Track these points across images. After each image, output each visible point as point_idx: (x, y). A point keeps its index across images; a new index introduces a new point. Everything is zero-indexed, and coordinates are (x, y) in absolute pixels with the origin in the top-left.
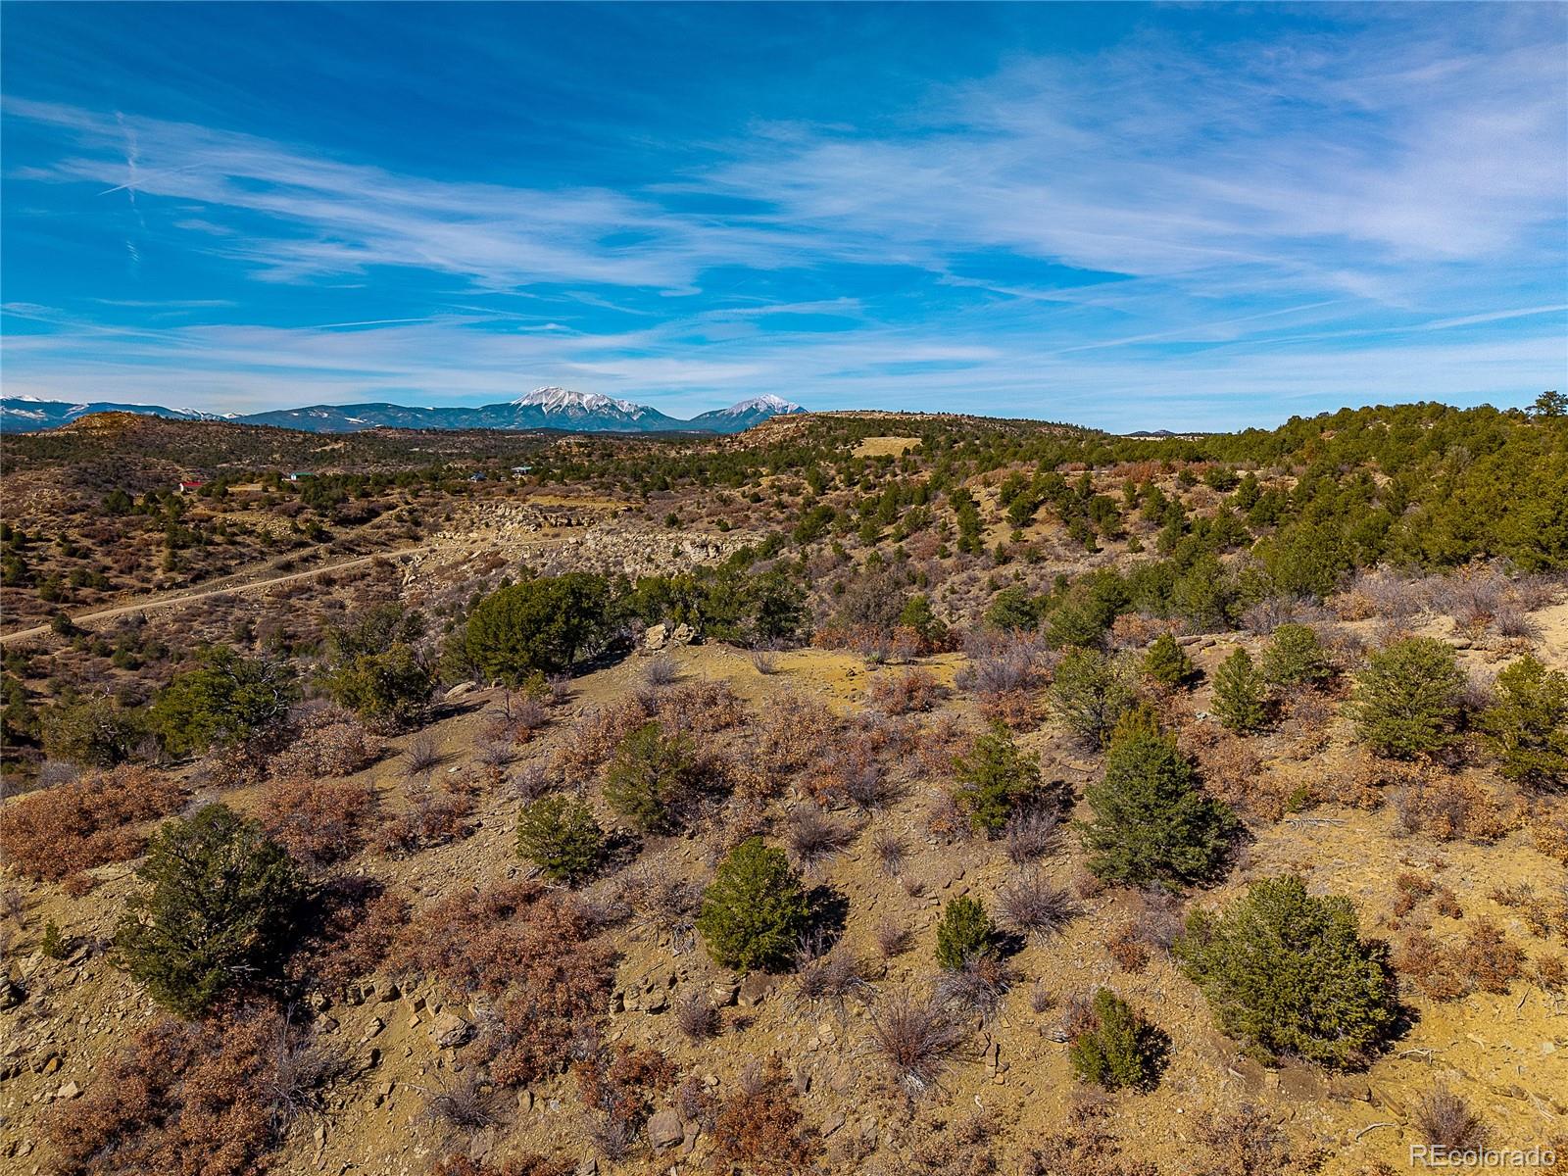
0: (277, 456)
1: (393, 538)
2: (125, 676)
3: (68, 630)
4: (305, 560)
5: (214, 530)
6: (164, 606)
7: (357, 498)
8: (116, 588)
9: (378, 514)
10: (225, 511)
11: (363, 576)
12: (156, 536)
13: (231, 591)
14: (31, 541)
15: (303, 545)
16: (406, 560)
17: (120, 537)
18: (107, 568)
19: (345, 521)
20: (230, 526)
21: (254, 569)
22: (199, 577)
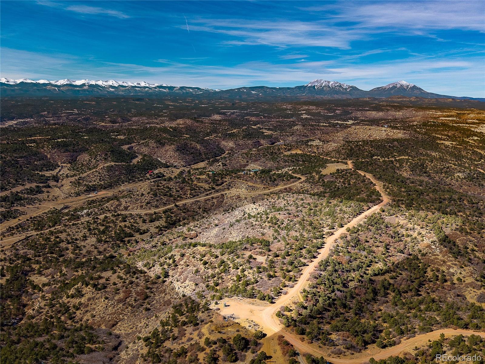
1: (225, 189)
2: (183, 214)
3: (176, 206)
4: (210, 193)
5: (197, 187)
6: (189, 201)
8: (182, 198)
9: (223, 183)
10: (199, 183)
11: (218, 197)
12: (189, 188)
13: (198, 199)
14: (171, 189)
15: (210, 190)
16: (226, 194)
17: (183, 188)
18: (181, 194)
19: (217, 185)
20: (199, 186)
21: (202, 195)
22: (194, 196)
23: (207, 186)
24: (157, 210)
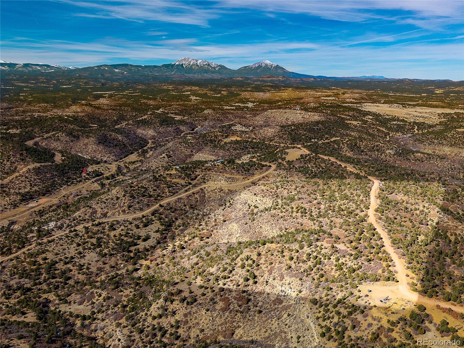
1: (201, 183)
2: (173, 214)
3: (161, 206)
4: (189, 189)
5: (173, 184)
6: (171, 200)
8: (163, 197)
9: (197, 177)
10: (173, 179)
11: (199, 192)
12: (164, 185)
13: (180, 196)
14: (147, 188)
15: (187, 186)
16: (205, 188)
17: (159, 186)
18: (160, 193)
19: (192, 180)
20: (175, 182)
21: (181, 191)
22: (174, 194)
23: (183, 182)
24: (144, 213)
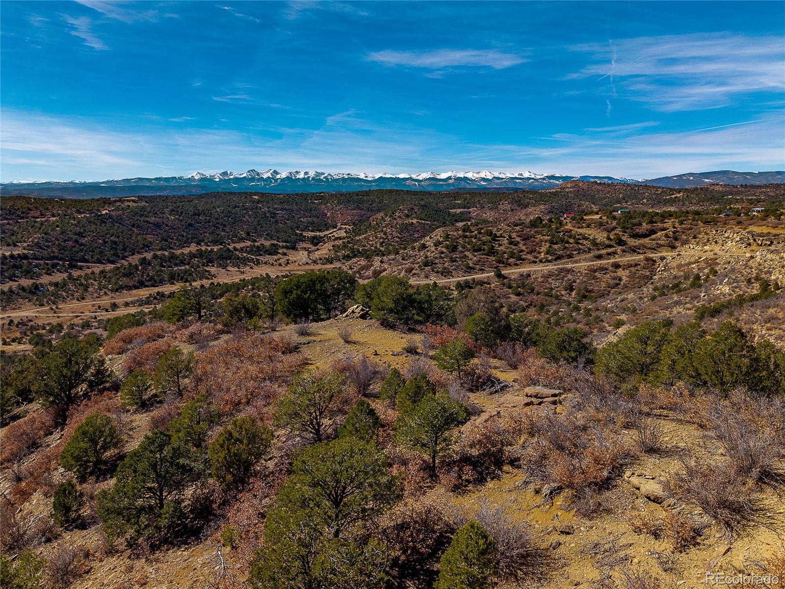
0: (645, 201)
1: (661, 246)
2: (514, 298)
3: (499, 275)
4: (609, 254)
5: (570, 237)
6: (539, 270)
7: (647, 224)
8: (523, 260)
9: (656, 233)
10: (579, 228)
11: (636, 265)
12: (546, 238)
13: (569, 266)
14: (498, 237)
15: (610, 246)
16: (663, 258)
17: (531, 238)
18: (522, 251)
19: (636, 236)
20: (579, 235)
21: (583, 256)
22: (559, 258)
23: (601, 236)
24: (442, 281)
